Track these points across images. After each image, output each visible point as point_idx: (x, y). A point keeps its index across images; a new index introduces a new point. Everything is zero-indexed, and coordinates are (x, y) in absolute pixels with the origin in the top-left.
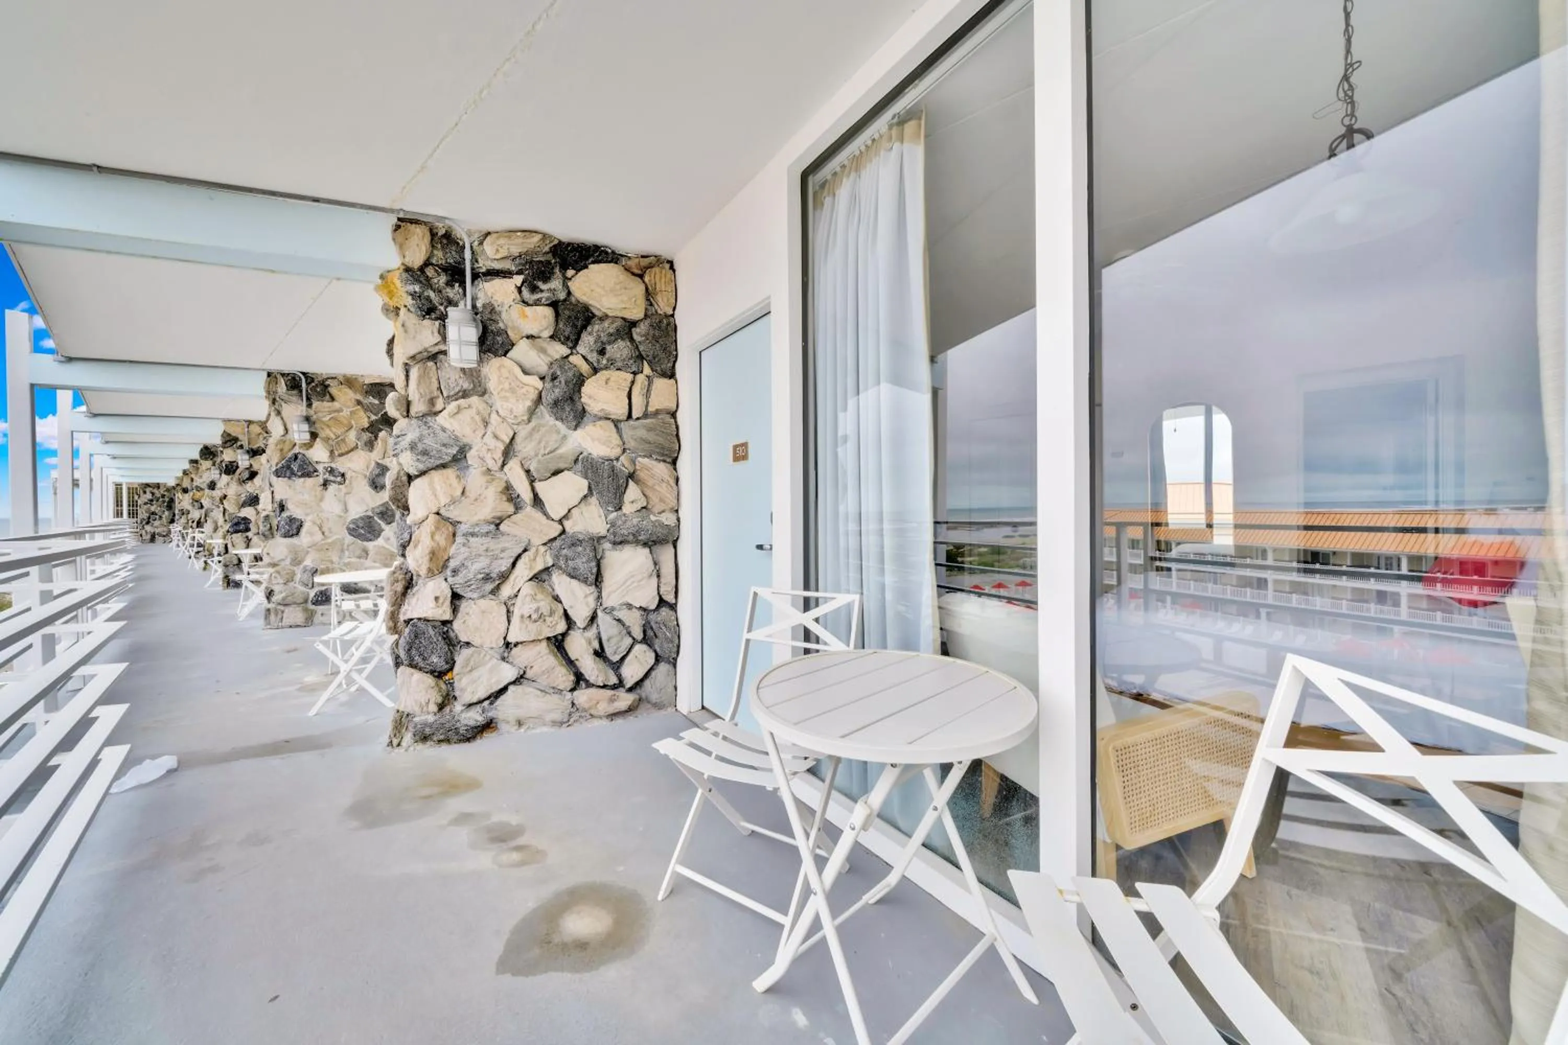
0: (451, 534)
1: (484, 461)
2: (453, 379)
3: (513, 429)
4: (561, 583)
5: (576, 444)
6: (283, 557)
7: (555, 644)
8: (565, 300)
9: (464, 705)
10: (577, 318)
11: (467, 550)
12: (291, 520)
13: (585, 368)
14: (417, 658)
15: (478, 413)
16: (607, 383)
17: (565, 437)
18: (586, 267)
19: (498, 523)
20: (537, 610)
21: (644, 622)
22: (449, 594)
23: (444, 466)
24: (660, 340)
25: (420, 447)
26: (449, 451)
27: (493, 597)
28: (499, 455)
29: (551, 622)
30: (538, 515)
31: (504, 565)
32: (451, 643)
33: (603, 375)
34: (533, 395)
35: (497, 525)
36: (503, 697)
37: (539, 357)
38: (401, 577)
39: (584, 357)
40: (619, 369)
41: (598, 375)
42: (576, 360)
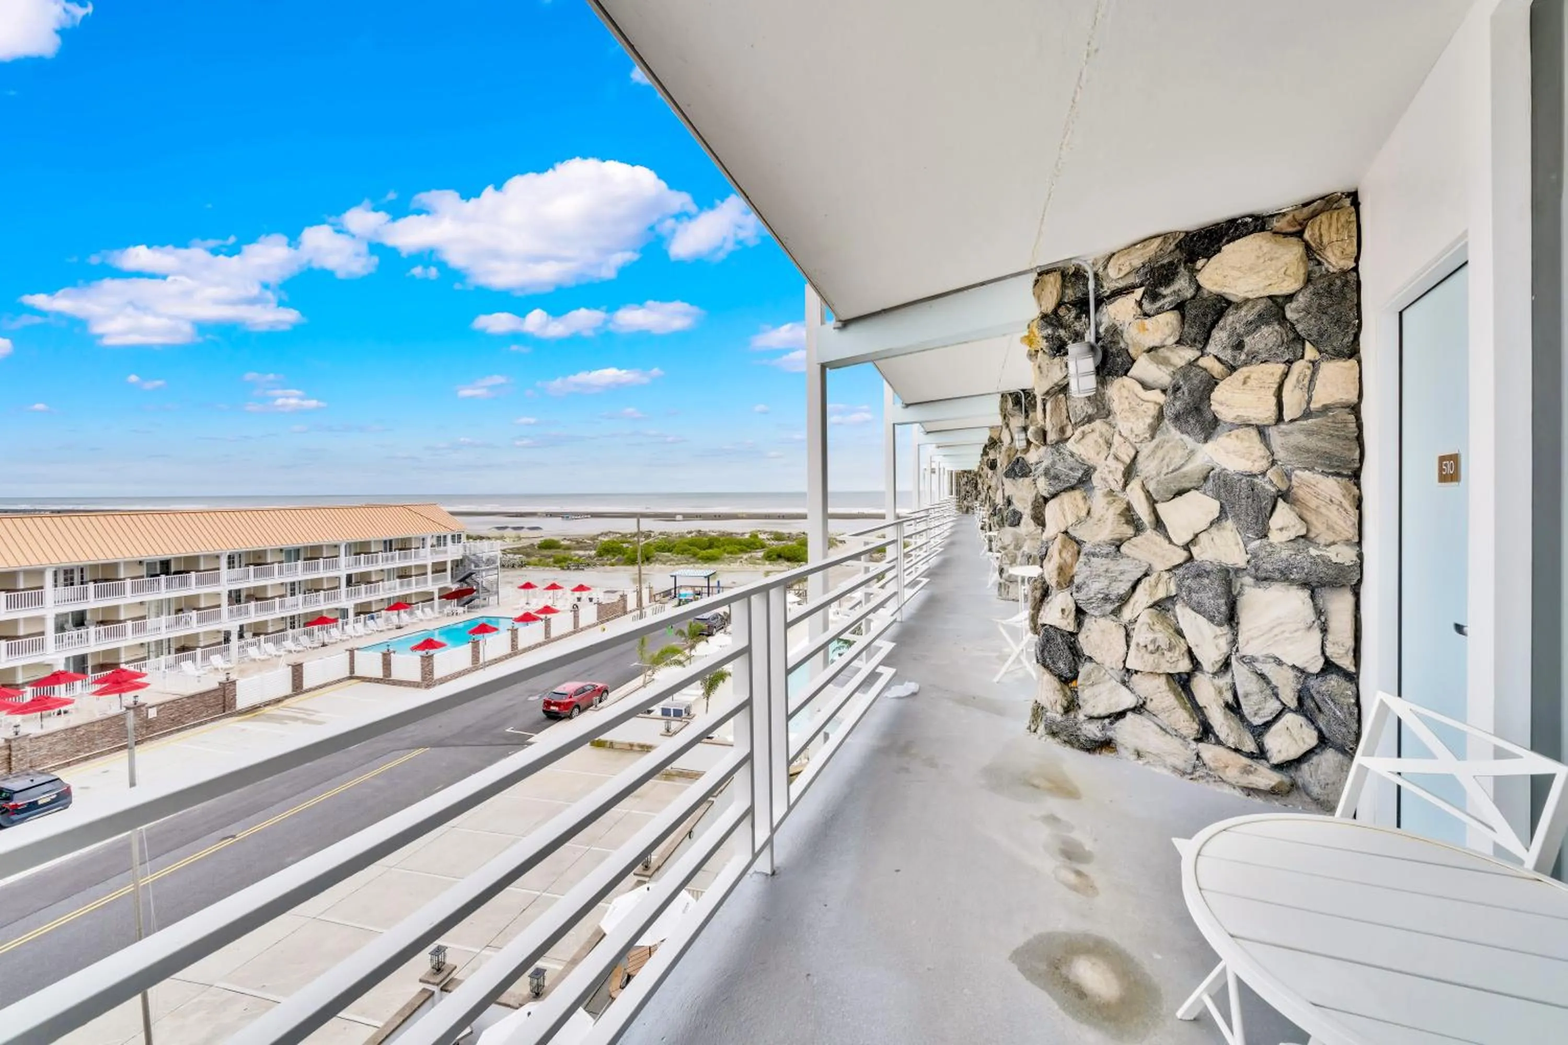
0: (1076, 552)
1: (1107, 482)
2: (1079, 407)
3: (1135, 448)
4: (1185, 616)
5: (1207, 459)
6: (1009, 543)
7: (1179, 682)
8: (1193, 297)
9: (1086, 716)
10: (1205, 315)
11: (1089, 569)
12: (1015, 512)
13: (1216, 368)
14: (1048, 660)
15: (1101, 435)
16: (1245, 383)
17: (1192, 452)
18: (1219, 250)
19: (1118, 544)
20: (1154, 641)
21: (1299, 687)
22: (1073, 607)
23: (1073, 488)
24: (1330, 311)
25: (1052, 472)
26: (1076, 474)
27: (1114, 618)
28: (1119, 476)
29: (1171, 658)
30: (1160, 539)
31: (1123, 588)
32: (1076, 654)
33: (1239, 375)
34: (1153, 411)
35: (1118, 547)
36: (1121, 721)
37: (1160, 369)
38: (1039, 586)
39: (1216, 357)
40: (1266, 361)
41: (1235, 374)
42: (1205, 362)
